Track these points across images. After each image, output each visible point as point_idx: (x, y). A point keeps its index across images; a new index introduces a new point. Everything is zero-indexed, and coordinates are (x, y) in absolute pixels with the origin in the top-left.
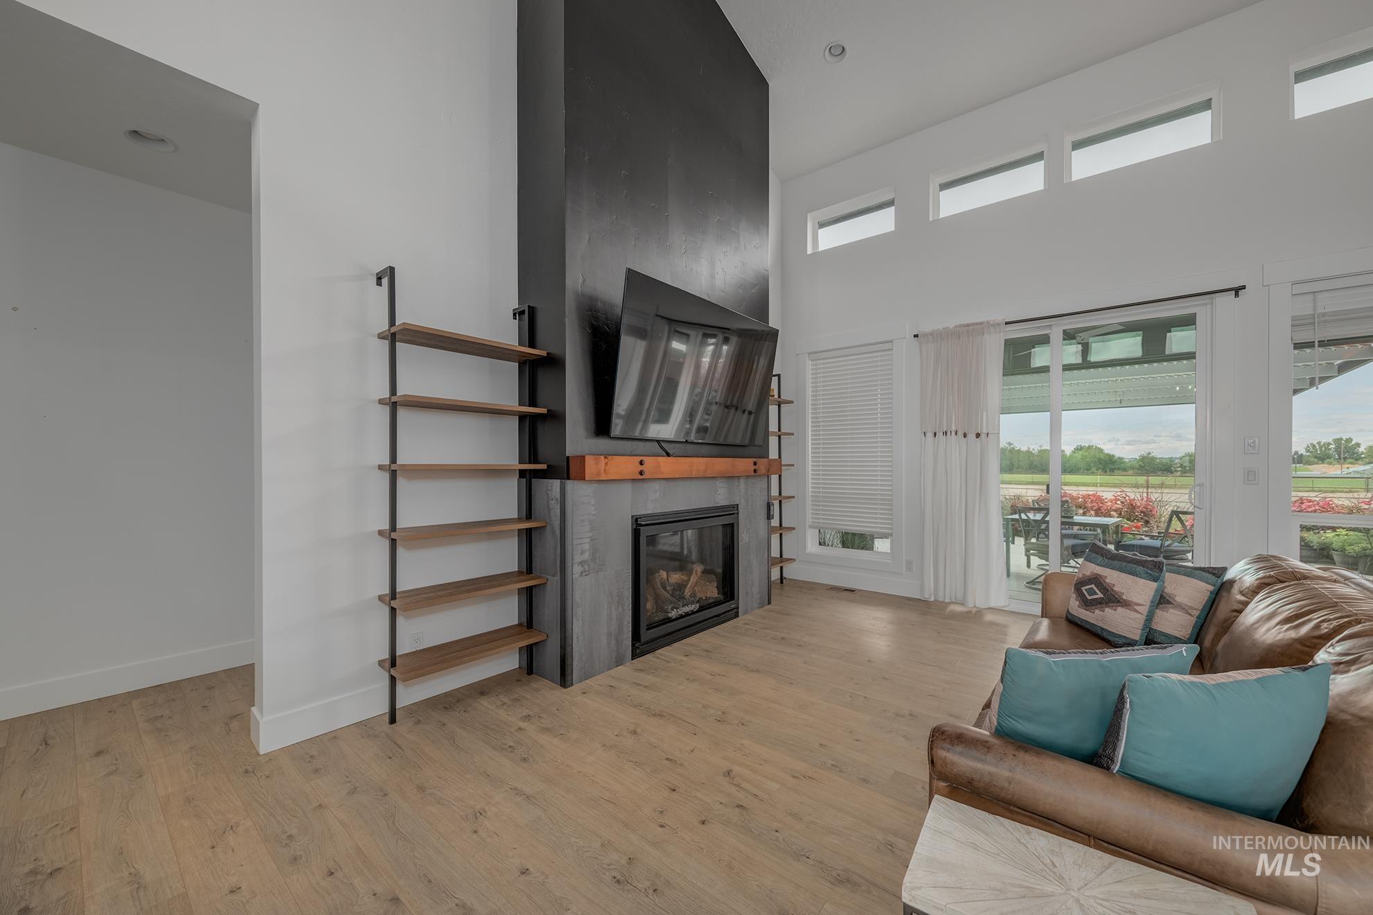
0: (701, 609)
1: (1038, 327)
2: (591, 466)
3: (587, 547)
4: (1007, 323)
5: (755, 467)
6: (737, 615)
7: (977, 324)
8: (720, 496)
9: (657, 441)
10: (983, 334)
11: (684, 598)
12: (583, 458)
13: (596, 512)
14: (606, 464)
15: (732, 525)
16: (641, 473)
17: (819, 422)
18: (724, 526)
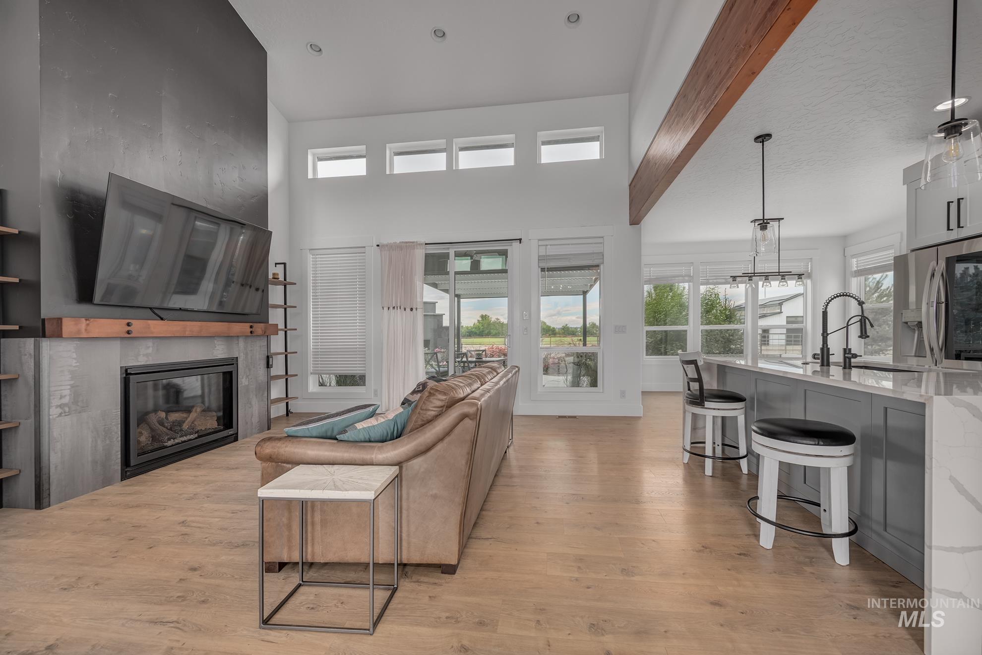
0: (199, 437)
1: (444, 248)
2: (68, 327)
3: (67, 392)
4: (426, 244)
5: (251, 329)
6: (236, 439)
7: (411, 242)
8: (219, 351)
9: (150, 308)
10: (414, 249)
11: (181, 430)
12: (59, 320)
13: (78, 364)
14: (88, 325)
15: (231, 373)
16: (128, 332)
17: (318, 299)
18: (224, 373)
